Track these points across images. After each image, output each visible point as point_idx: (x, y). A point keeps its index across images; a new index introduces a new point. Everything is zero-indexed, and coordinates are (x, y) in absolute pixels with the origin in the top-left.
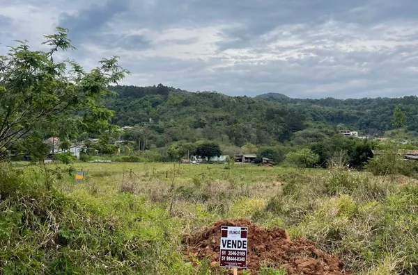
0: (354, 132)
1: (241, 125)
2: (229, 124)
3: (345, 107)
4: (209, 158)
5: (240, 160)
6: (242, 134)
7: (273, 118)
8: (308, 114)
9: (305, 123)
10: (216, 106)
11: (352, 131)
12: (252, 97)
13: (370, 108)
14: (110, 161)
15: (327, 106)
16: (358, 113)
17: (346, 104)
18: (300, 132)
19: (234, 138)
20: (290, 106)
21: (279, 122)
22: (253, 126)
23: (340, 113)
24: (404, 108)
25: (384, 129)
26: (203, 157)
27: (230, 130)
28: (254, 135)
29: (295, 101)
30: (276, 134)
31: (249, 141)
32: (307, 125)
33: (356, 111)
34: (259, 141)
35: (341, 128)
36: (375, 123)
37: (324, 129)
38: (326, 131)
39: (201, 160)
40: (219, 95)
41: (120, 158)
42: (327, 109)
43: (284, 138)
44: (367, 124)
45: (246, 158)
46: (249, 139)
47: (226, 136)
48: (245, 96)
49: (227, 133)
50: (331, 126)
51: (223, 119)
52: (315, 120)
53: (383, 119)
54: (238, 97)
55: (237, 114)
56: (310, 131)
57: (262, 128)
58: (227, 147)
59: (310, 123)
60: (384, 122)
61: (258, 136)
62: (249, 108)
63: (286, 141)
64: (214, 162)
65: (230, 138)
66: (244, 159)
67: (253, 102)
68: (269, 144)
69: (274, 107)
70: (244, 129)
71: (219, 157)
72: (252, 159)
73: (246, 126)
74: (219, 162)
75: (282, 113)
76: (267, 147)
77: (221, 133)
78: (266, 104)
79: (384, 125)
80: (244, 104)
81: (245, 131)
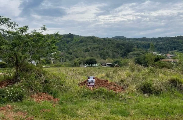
0: (155, 52)
1: (106, 50)
2: (100, 50)
3: (151, 41)
4: (91, 65)
5: (105, 65)
6: (106, 54)
7: (119, 47)
8: (135, 45)
9: (134, 49)
10: (95, 42)
11: (154, 52)
12: (110, 38)
13: (162, 41)
14: (49, 67)
15: (143, 41)
16: (157, 44)
17: (152, 40)
18: (131, 53)
19: (102, 56)
20: (127, 41)
21: (122, 49)
22: (111, 51)
23: (149, 44)
24: (177, 41)
25: (168, 50)
26: (89, 65)
27: (100, 53)
28: (111, 55)
29: (129, 39)
30: (121, 54)
31: (109, 57)
32: (134, 50)
33: (156, 43)
34: (114, 57)
35: (149, 51)
36: (164, 48)
37: (142, 51)
38: (143, 52)
39: (88, 66)
40: (96, 37)
41: (54, 65)
42: (143, 42)
43: (124, 55)
44: (161, 49)
45: (108, 64)
46: (109, 56)
47: (99, 55)
48: (107, 38)
49: (99, 54)
50: (145, 50)
51: (97, 48)
52: (138, 47)
53: (168, 46)
54: (104, 38)
55: (104, 46)
56: (136, 52)
57: (114, 51)
58: (99, 60)
59: (136, 49)
60: (168, 48)
61: (113, 55)
62: (109, 43)
63: (125, 57)
64: (94, 66)
65: (101, 56)
66: (106, 65)
67: (111, 40)
68: (118, 58)
69: (120, 42)
70: (107, 52)
71: (96, 64)
72: (110, 65)
73: (107, 51)
74: (95, 66)
75: (123, 45)
76: (116, 60)
77: (97, 54)
78: (116, 41)
79: (168, 49)
80: (106, 41)
81: (107, 53)
